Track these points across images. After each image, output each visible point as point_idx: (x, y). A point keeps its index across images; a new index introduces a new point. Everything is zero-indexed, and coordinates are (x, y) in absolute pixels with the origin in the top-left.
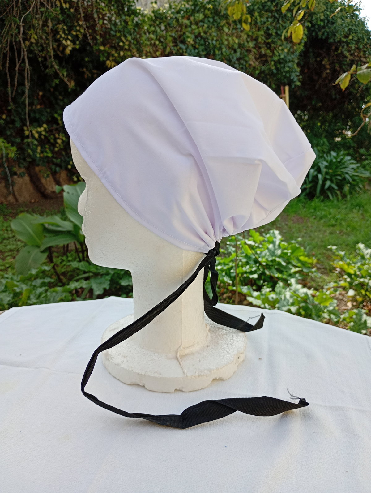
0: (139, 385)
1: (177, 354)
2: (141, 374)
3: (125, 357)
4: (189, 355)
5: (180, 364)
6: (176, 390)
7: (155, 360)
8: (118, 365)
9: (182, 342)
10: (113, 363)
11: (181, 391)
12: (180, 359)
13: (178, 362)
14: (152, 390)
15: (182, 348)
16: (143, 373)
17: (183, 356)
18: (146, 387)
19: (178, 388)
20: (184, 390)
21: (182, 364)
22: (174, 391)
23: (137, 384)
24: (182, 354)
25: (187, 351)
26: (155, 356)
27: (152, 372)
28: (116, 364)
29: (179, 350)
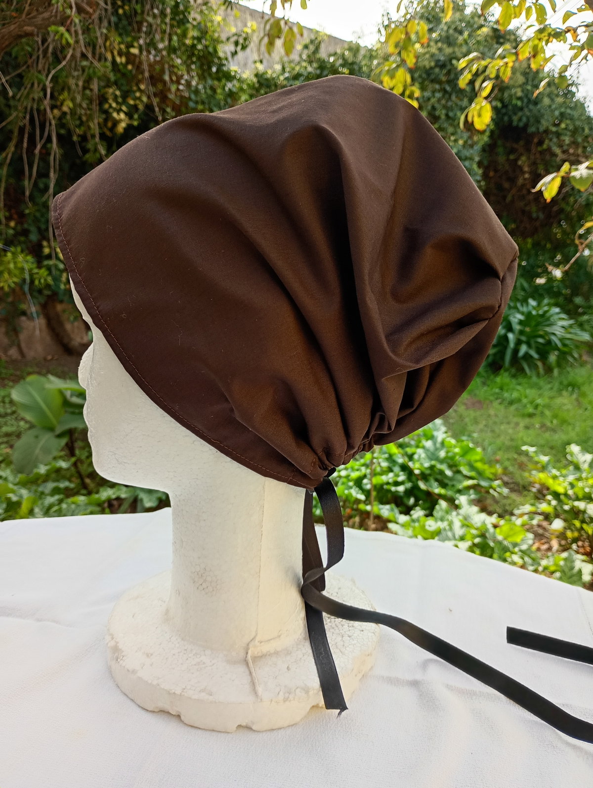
0: (168, 713)
1: (247, 653)
2: (174, 693)
3: (148, 655)
4: (269, 655)
5: (251, 673)
6: (240, 726)
7: (204, 663)
8: (134, 672)
9: (257, 631)
10: (124, 667)
11: (248, 728)
12: (252, 664)
13: (247, 670)
14: (193, 725)
15: (257, 641)
16: (178, 692)
17: (258, 657)
18: (182, 718)
19: (244, 724)
20: (254, 728)
21: (254, 674)
22: (235, 729)
23: (167, 711)
24: (256, 653)
25: (266, 648)
26: (205, 655)
27: (195, 690)
28: (128, 670)
29: (251, 645)
